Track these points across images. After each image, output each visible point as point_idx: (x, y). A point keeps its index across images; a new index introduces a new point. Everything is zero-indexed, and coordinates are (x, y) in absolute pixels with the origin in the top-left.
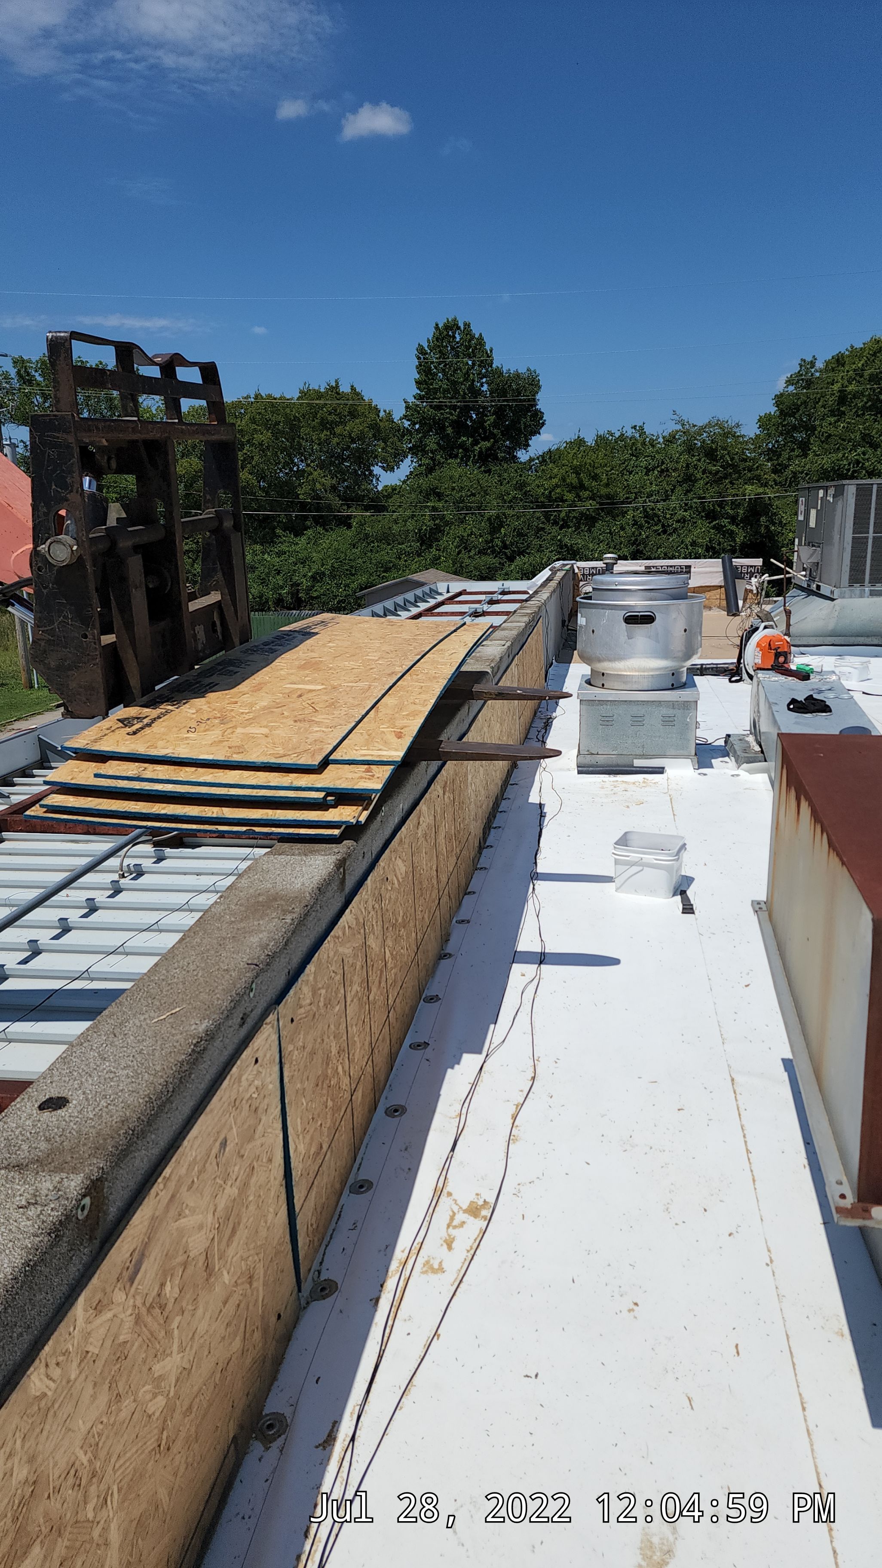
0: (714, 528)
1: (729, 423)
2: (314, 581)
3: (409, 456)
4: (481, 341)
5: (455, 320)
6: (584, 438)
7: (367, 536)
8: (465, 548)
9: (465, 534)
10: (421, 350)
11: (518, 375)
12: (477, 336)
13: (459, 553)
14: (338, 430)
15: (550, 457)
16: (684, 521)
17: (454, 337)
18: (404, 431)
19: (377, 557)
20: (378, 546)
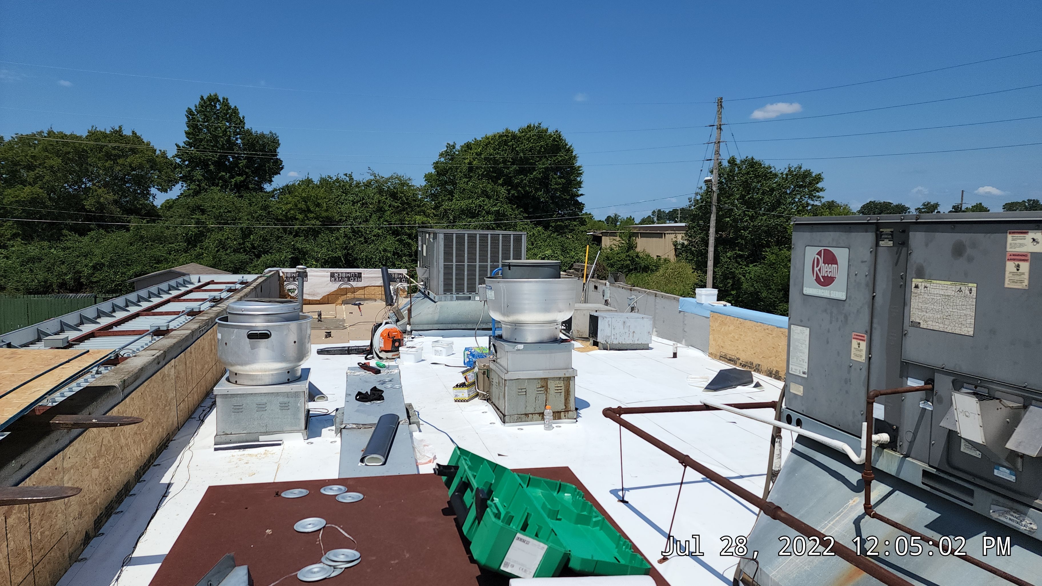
0: (397, 241)
1: (404, 177)
2: (94, 269)
3: (180, 183)
4: (235, 111)
5: (216, 95)
6: (312, 179)
7: (142, 237)
8: (223, 248)
9: (223, 238)
10: (190, 112)
11: (263, 136)
12: (232, 107)
13: (218, 251)
14: (120, 161)
15: (288, 190)
16: (379, 236)
17: (215, 107)
18: (176, 165)
19: (149, 253)
20: (152, 245)
